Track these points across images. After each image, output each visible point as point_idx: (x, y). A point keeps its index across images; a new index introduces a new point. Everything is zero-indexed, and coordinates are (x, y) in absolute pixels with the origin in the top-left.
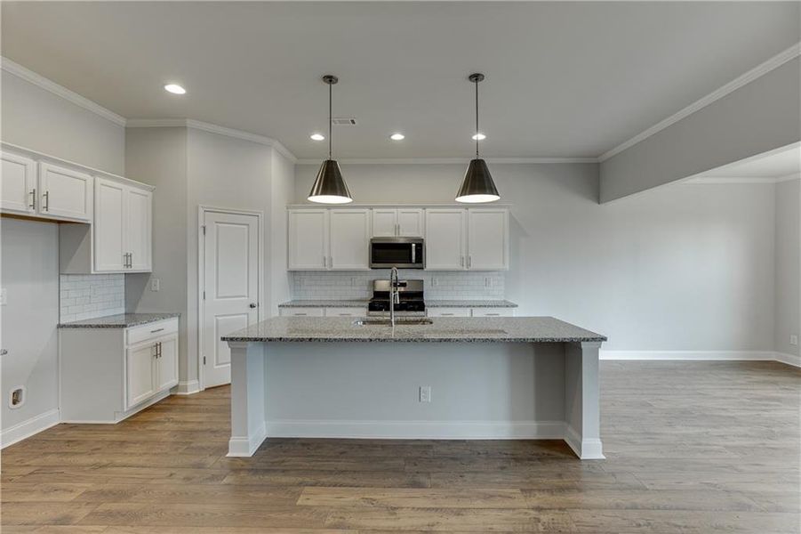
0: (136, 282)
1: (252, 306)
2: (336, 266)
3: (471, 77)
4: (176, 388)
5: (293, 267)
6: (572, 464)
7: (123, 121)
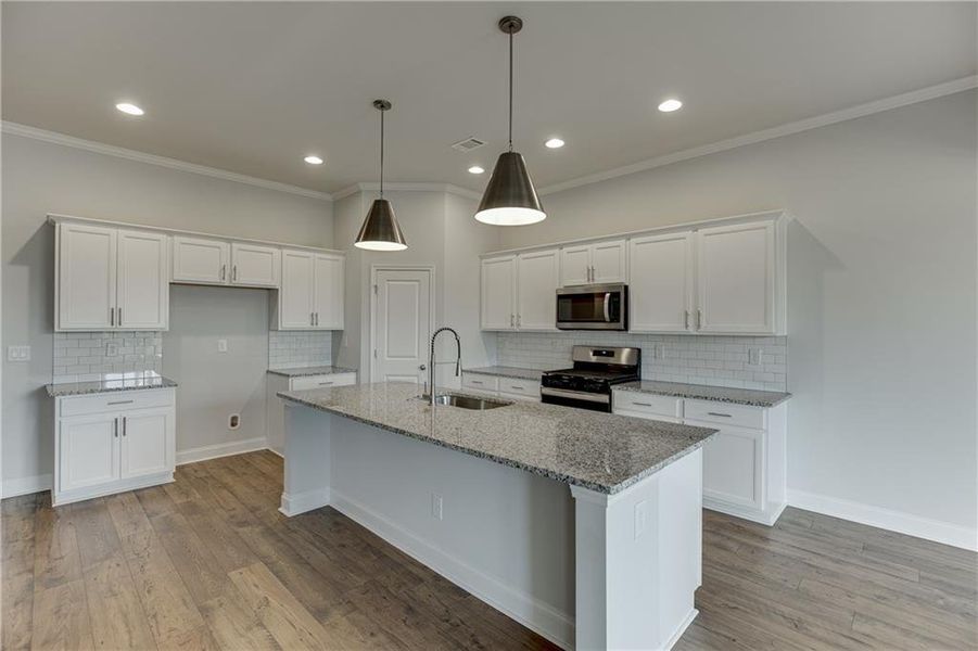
7: (329, 198)
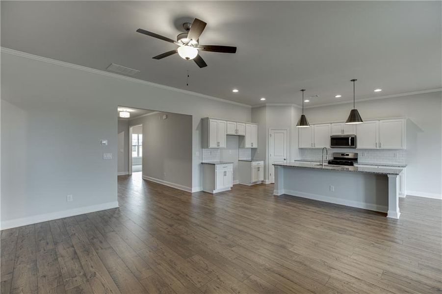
0: (254, 150)
1: (285, 159)
2: (317, 147)
3: (352, 81)
4: (263, 181)
5: (300, 147)
6: (384, 218)
